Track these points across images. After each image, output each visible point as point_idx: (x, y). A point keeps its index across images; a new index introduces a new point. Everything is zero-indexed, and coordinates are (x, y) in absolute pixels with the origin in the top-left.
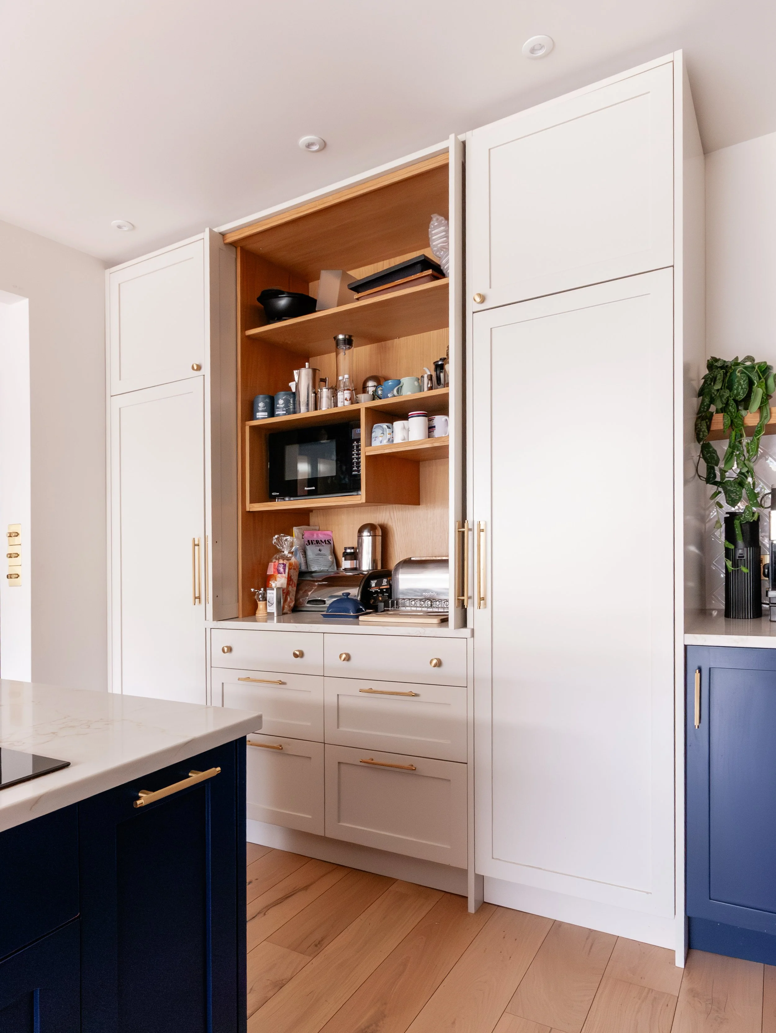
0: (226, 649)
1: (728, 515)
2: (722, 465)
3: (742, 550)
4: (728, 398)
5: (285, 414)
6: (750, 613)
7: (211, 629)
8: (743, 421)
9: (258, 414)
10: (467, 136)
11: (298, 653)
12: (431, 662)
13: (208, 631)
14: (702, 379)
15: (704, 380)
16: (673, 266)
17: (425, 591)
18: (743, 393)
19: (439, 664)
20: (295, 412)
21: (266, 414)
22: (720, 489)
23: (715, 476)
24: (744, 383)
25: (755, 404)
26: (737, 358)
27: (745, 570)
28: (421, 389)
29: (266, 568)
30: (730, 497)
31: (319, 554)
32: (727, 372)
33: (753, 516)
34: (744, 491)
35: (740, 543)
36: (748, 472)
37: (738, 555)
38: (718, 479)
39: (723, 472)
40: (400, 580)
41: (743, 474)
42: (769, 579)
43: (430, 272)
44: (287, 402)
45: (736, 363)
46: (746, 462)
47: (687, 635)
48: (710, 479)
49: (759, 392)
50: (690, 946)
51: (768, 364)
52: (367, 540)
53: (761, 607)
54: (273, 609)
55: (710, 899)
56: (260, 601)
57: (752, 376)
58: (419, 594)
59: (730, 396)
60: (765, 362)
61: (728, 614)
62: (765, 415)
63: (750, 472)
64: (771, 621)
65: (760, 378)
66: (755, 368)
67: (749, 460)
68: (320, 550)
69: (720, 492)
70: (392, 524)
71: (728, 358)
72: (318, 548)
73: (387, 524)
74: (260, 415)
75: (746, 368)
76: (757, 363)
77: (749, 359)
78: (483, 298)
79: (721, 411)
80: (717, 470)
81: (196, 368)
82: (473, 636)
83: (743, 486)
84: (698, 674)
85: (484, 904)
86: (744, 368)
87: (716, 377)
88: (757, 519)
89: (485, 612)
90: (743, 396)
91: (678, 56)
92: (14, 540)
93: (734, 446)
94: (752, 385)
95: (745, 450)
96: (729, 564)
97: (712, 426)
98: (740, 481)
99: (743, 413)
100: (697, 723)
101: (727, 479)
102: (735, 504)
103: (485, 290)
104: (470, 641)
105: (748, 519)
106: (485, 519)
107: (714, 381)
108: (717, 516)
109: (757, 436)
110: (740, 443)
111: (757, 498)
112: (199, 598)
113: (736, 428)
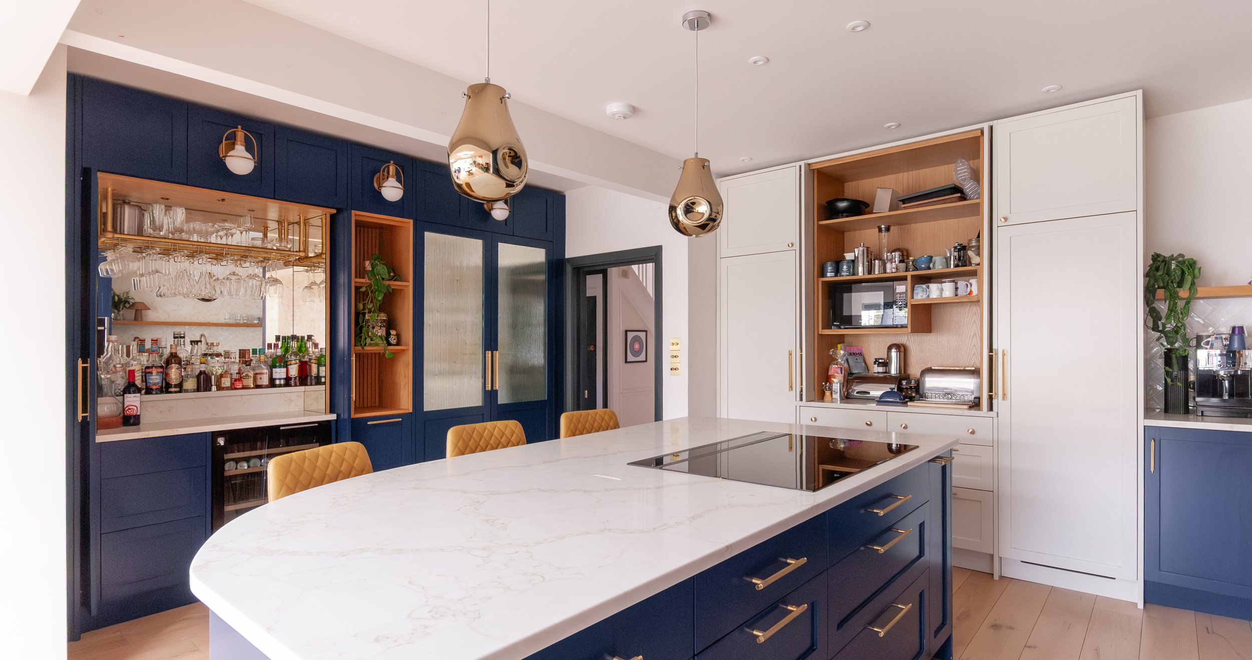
0: (813, 419)
1: (1166, 350)
2: (1163, 320)
3: (1176, 371)
5: (848, 275)
6: (1182, 410)
7: (800, 406)
8: (1178, 294)
9: (828, 274)
10: (994, 123)
11: (869, 423)
12: (968, 431)
13: (798, 408)
14: (1149, 266)
15: (1149, 268)
16: (1136, 211)
17: (946, 389)
18: (1178, 278)
19: (973, 432)
20: (854, 274)
21: (833, 274)
22: (1162, 335)
23: (1159, 327)
24: (1179, 272)
25: (1187, 285)
26: (1173, 255)
27: (1179, 384)
28: (948, 266)
29: (828, 370)
30: (1169, 340)
31: (857, 362)
32: (1166, 263)
33: (1185, 352)
35: (1176, 367)
36: (1181, 326)
37: (1174, 375)
38: (1161, 328)
39: (1164, 325)
40: (926, 381)
41: (1178, 327)
42: (1195, 391)
43: (959, 195)
44: (849, 268)
45: (1172, 258)
46: (1180, 320)
47: (1145, 420)
48: (1155, 328)
49: (1189, 279)
50: (1145, 602)
51: (1195, 259)
52: (894, 353)
53: (1188, 408)
54: (837, 396)
55: (1160, 570)
56: (826, 390)
57: (1184, 269)
58: (941, 390)
59: (1169, 280)
60: (1193, 259)
61: (1166, 410)
62: (1192, 292)
63: (1183, 325)
64: (1197, 415)
65: (1189, 269)
66: (1185, 263)
67: (1182, 318)
68: (857, 359)
69: (1162, 337)
70: (909, 345)
71: (1167, 254)
72: (855, 358)
73: (905, 344)
74: (829, 274)
75: (1179, 262)
76: (1187, 259)
77: (1182, 255)
78: (1006, 219)
79: (1163, 288)
80: (1160, 323)
81: (790, 246)
82: (998, 416)
83: (1178, 334)
84: (1153, 443)
85: (1002, 577)
86: (1178, 262)
87: (1159, 267)
88: (1186, 354)
89: (1007, 402)
90: (1177, 280)
91: (1140, 93)
92: (675, 347)
93: (1172, 310)
94: (1183, 273)
95: (1179, 312)
96: (1169, 380)
97: (1156, 295)
98: (1176, 331)
99: (1178, 289)
100: (1152, 470)
101: (1167, 329)
102: (1172, 344)
103: (1007, 214)
104: (995, 419)
105: (1179, 354)
106: (1007, 347)
107: (1157, 269)
108: (1158, 350)
109: (1188, 303)
110: (1176, 307)
111: (1186, 341)
112: (791, 387)
113: (1173, 297)
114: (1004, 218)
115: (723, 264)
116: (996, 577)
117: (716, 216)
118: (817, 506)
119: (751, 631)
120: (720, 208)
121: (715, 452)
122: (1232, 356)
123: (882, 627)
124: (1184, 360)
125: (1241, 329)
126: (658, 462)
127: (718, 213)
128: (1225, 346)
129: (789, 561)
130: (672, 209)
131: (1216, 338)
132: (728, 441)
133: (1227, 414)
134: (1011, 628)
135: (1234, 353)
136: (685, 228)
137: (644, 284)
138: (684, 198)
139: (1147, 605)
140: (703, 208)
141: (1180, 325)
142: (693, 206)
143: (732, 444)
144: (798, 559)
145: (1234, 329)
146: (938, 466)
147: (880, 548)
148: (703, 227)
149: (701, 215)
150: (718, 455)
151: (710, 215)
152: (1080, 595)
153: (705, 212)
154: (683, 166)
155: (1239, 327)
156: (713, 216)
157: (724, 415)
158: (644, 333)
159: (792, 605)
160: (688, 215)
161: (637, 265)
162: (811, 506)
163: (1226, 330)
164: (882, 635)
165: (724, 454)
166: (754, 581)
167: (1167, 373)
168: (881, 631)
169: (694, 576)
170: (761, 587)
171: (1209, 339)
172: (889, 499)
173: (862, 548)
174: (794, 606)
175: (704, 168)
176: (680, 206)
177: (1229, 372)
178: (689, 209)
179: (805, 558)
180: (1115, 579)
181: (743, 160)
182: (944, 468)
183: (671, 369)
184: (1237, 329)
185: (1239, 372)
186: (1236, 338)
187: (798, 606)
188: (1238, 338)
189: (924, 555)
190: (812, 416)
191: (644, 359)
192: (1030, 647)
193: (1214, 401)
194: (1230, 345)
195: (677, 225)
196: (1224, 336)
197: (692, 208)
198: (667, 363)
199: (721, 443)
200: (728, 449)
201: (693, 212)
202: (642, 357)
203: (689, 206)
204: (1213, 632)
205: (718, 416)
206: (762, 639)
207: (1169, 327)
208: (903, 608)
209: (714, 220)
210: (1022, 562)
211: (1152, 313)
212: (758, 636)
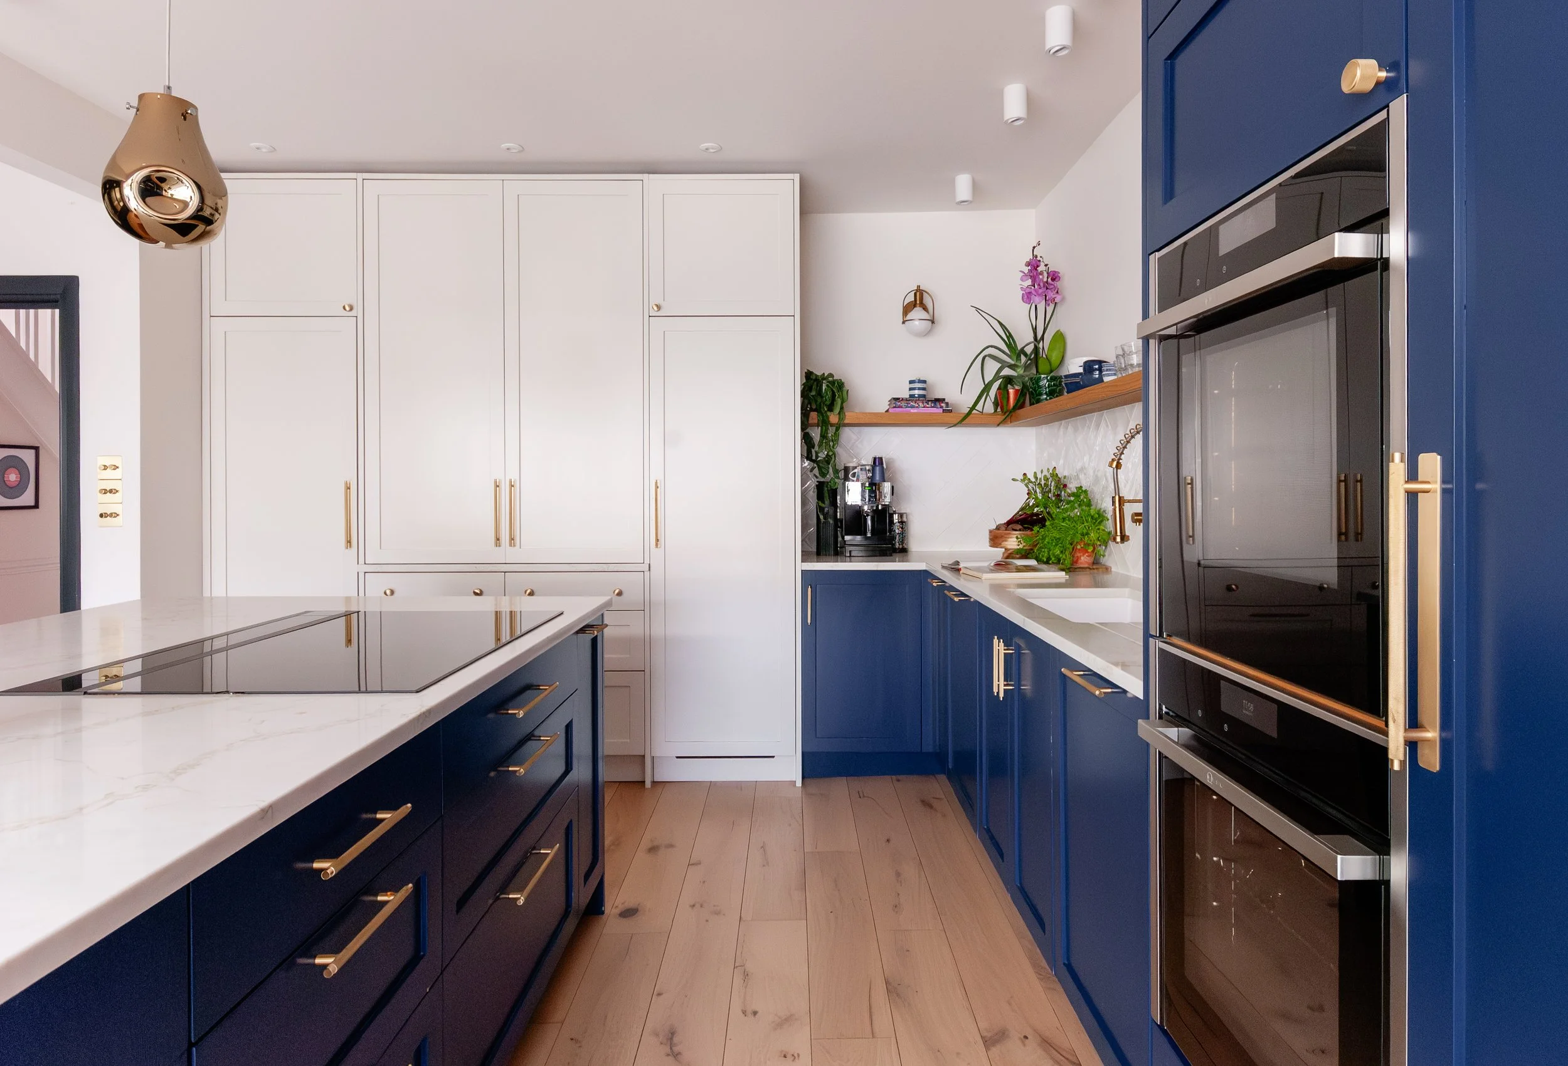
0: (388, 592)
1: (819, 484)
2: (816, 448)
3: (827, 507)
4: (820, 403)
6: (832, 550)
7: (365, 573)
8: (829, 420)
11: (478, 591)
12: (614, 592)
13: (361, 576)
14: (805, 385)
15: (805, 387)
16: (794, 315)
18: (829, 401)
19: (620, 594)
22: (816, 466)
23: (813, 456)
24: (830, 394)
25: (837, 410)
26: (824, 374)
27: (829, 521)
30: (821, 471)
32: (818, 383)
33: (835, 485)
34: (830, 466)
35: (827, 503)
36: (832, 455)
37: (825, 511)
38: (814, 458)
39: (817, 453)
41: (830, 456)
42: (843, 529)
45: (823, 377)
46: (831, 449)
47: (803, 563)
48: (809, 458)
49: (839, 401)
50: (803, 778)
53: (838, 548)
55: (816, 738)
57: (834, 390)
60: (841, 380)
61: (818, 553)
62: (841, 417)
63: (834, 454)
64: (845, 556)
65: (838, 391)
66: (835, 384)
67: (833, 447)
69: (816, 468)
71: (819, 373)
76: (836, 380)
77: (831, 375)
78: (659, 307)
79: (815, 410)
80: (813, 451)
81: (347, 308)
82: (650, 570)
83: (829, 464)
84: (809, 589)
85: (654, 783)
86: (828, 382)
87: (812, 386)
88: (836, 487)
89: (661, 551)
90: (828, 403)
91: (797, 177)
92: (109, 473)
93: (823, 436)
94: (834, 395)
95: (830, 440)
96: (821, 517)
97: (810, 420)
98: (828, 460)
99: (829, 413)
100: (809, 621)
101: (819, 459)
102: (823, 475)
103: (660, 302)
104: (647, 573)
105: (831, 487)
106: (660, 478)
107: (810, 389)
108: (812, 483)
109: (837, 429)
110: (827, 434)
111: (836, 471)
112: (349, 542)
113: (824, 423)
114: (657, 305)
115: (216, 330)
116: (648, 784)
117: (212, 215)
118: (429, 713)
119: (310, 961)
120: (220, 203)
121: (202, 655)
122: (873, 488)
123: (520, 890)
124: (834, 493)
125: (881, 459)
126: (71, 684)
127: (217, 210)
128: (869, 478)
129: (379, 816)
130: (110, 186)
131: (861, 469)
132: (227, 634)
133: (870, 553)
134: (671, 846)
135: (875, 484)
136: (141, 226)
137: (32, 356)
138: (138, 167)
139: (805, 780)
140: (184, 193)
141: (831, 453)
142: (163, 185)
143: (234, 639)
144: (396, 808)
145: (875, 459)
146: (587, 638)
147: (518, 769)
148: (183, 229)
149: (182, 205)
150: (207, 659)
151: (200, 209)
152: (739, 786)
153: (188, 200)
154: (136, 105)
155: (879, 458)
156: (207, 212)
157: (219, 591)
158: (33, 452)
159: (384, 891)
160: (148, 199)
161: (13, 311)
162: (418, 713)
163: (868, 461)
164: (521, 902)
165: (219, 658)
166: (317, 865)
167: (820, 509)
168: (519, 896)
169: (189, 884)
170: (333, 872)
171: (856, 471)
172: (529, 692)
173: (492, 774)
174: (389, 893)
175: (185, 119)
176: (129, 181)
177: (872, 507)
178: (151, 188)
179: (409, 805)
180: (773, 757)
181: (258, 148)
182: (594, 641)
183: (101, 516)
184: (877, 460)
185: (880, 507)
186: (877, 469)
187: (396, 889)
188: (879, 469)
189: (572, 769)
190: (387, 588)
191: (32, 503)
192: (693, 864)
193: (859, 538)
194: (872, 478)
195: (122, 217)
196: (868, 468)
197: (161, 188)
198: (90, 504)
199: (212, 638)
200: (227, 649)
201: (162, 195)
202: (27, 498)
203: (153, 183)
204: (864, 796)
205: (206, 594)
206: (334, 969)
207: (822, 455)
208: (548, 854)
209: (209, 222)
210: (677, 757)
211: (806, 439)
212: (324, 967)
